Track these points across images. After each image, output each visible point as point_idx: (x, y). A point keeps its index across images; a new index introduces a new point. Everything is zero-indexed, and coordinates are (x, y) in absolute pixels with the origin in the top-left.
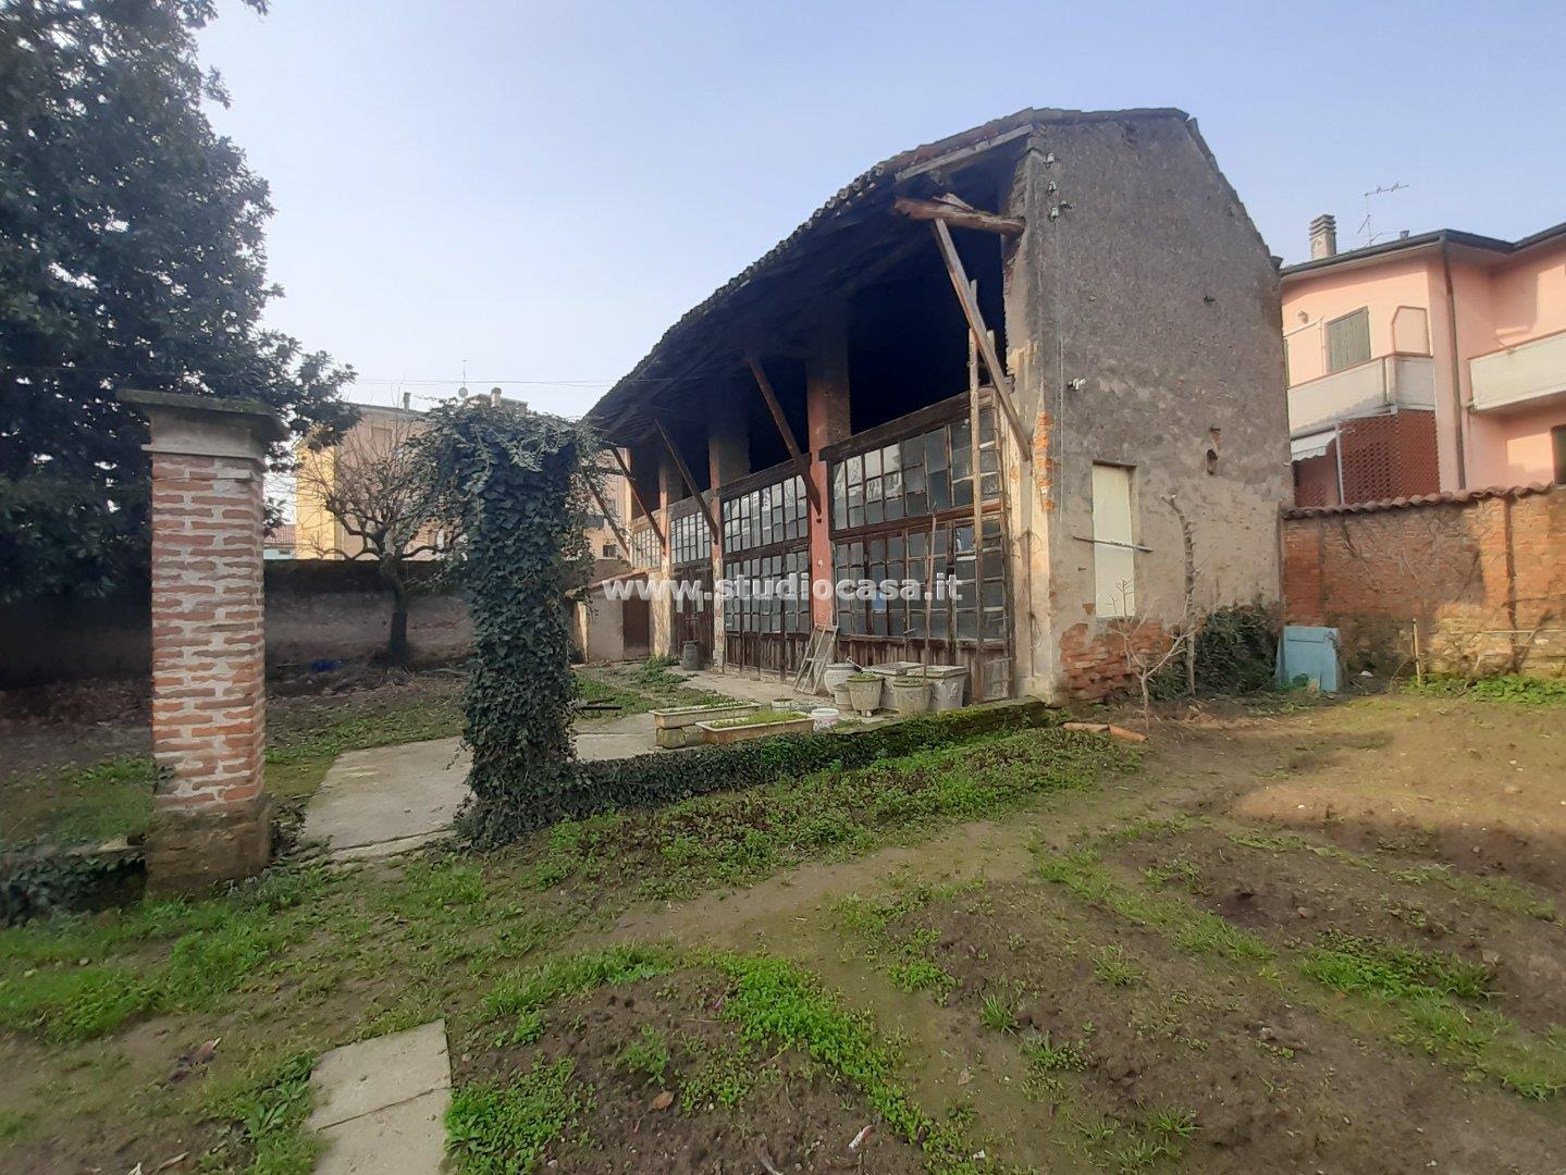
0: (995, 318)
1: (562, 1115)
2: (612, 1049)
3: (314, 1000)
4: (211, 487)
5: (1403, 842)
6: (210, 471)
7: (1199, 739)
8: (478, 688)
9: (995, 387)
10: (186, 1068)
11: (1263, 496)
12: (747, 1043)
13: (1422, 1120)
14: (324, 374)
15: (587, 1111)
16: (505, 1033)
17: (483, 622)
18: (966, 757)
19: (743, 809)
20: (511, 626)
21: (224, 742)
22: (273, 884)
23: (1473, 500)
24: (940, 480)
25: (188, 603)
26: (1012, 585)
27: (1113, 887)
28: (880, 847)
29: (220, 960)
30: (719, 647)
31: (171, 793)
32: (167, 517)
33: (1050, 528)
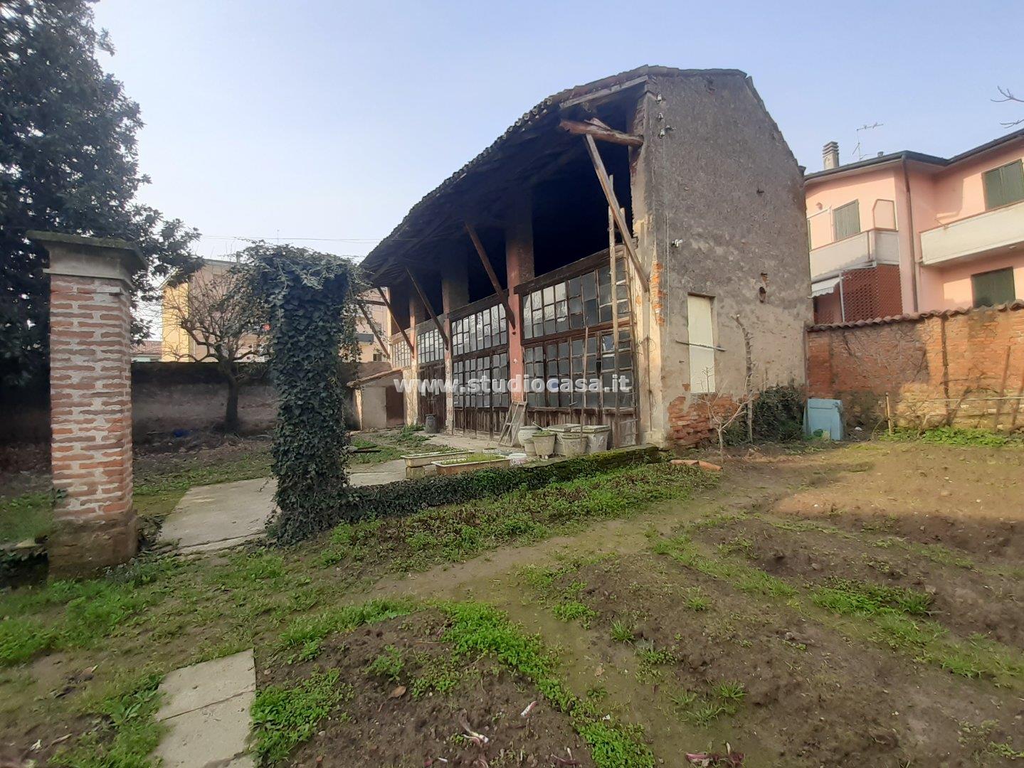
0: (625, 200)
1: (330, 703)
2: (366, 662)
3: (164, 640)
4: (92, 298)
5: (877, 524)
6: (91, 287)
7: (754, 468)
8: (281, 436)
9: (626, 244)
10: (73, 684)
11: (795, 317)
12: (456, 655)
13: (887, 685)
14: (179, 235)
15: (347, 700)
16: (294, 656)
17: (283, 392)
18: (608, 481)
19: (460, 514)
20: (303, 395)
21: (103, 473)
22: (137, 568)
23: (922, 319)
24: (592, 305)
25: (76, 377)
26: (637, 372)
27: (697, 556)
28: (550, 537)
29: (98, 616)
30: (450, 417)
31: (64, 508)
32: (60, 318)
33: (661, 335)
